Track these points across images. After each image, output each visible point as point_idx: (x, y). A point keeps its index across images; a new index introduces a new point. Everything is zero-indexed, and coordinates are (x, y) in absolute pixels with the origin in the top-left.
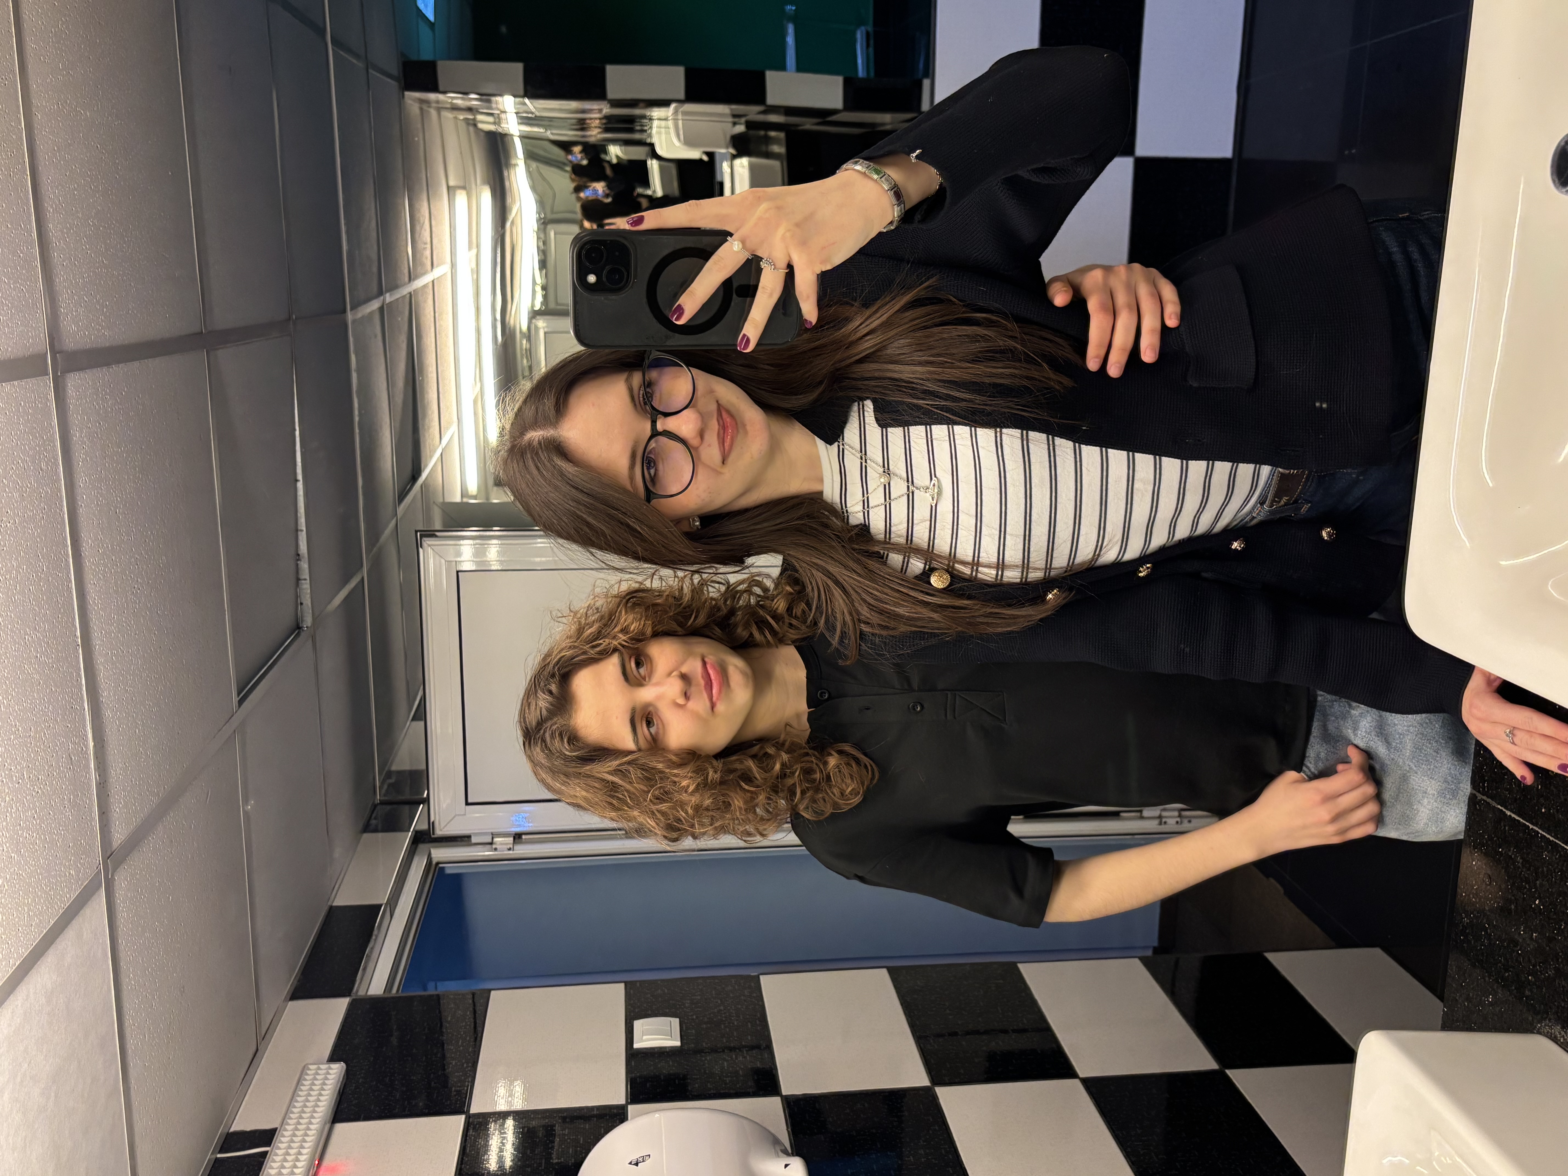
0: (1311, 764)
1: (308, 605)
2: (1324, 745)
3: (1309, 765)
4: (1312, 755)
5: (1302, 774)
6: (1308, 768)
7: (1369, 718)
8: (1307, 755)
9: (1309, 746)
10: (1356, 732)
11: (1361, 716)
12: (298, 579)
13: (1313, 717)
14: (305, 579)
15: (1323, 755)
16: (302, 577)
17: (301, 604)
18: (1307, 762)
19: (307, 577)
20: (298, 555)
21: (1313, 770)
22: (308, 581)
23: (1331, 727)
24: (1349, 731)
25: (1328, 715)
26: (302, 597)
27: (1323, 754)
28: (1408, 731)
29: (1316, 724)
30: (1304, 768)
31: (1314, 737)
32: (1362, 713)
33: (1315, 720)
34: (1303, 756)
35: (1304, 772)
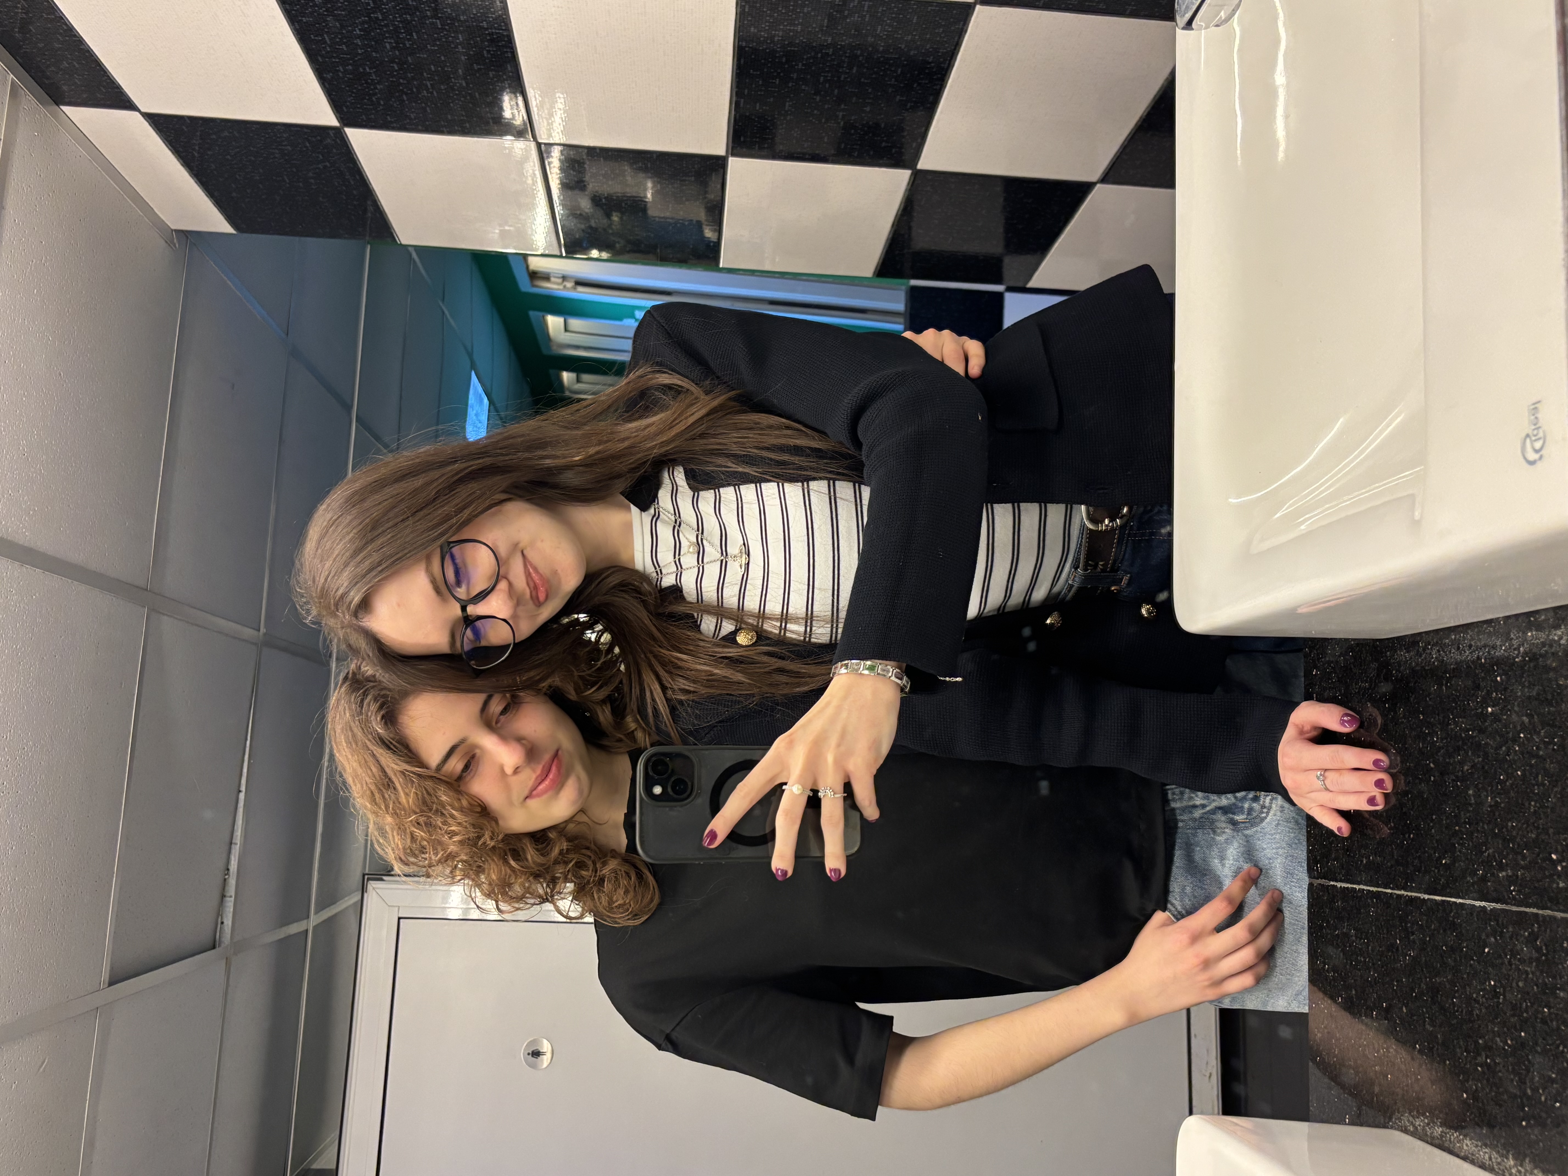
0: (1176, 901)
1: (228, 925)
2: (1189, 877)
3: (1174, 902)
4: (1177, 890)
5: (1167, 913)
6: (1172, 904)
7: (1236, 844)
8: (1171, 889)
9: (1172, 879)
10: (1224, 862)
11: (1226, 843)
12: (223, 896)
13: (1175, 845)
14: (231, 897)
15: (1188, 890)
16: (228, 894)
17: (222, 923)
18: (1171, 898)
19: (233, 894)
20: (228, 870)
21: (1179, 908)
22: (233, 899)
23: (1198, 857)
24: (1216, 861)
25: (1192, 845)
26: (224, 916)
27: (1188, 888)
28: (1277, 853)
29: (1178, 854)
30: (1169, 906)
31: (1177, 867)
32: (1228, 839)
33: (1177, 848)
34: (1166, 891)
35: (1170, 911)
